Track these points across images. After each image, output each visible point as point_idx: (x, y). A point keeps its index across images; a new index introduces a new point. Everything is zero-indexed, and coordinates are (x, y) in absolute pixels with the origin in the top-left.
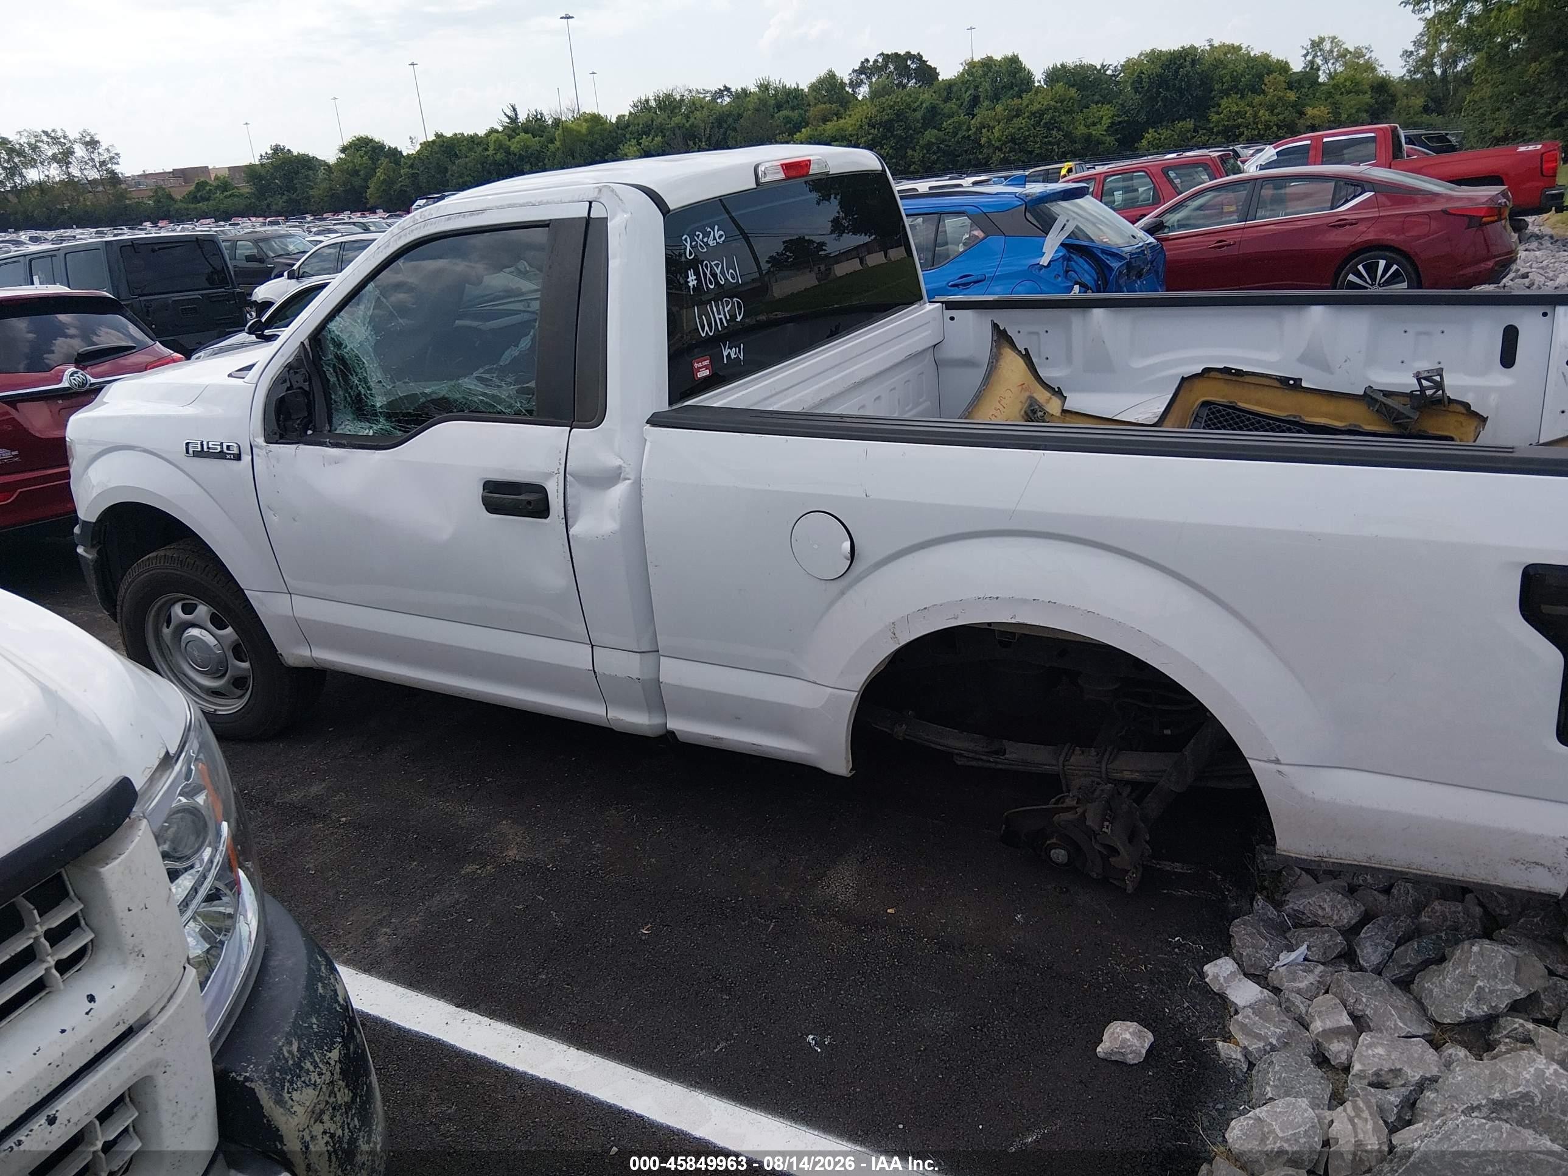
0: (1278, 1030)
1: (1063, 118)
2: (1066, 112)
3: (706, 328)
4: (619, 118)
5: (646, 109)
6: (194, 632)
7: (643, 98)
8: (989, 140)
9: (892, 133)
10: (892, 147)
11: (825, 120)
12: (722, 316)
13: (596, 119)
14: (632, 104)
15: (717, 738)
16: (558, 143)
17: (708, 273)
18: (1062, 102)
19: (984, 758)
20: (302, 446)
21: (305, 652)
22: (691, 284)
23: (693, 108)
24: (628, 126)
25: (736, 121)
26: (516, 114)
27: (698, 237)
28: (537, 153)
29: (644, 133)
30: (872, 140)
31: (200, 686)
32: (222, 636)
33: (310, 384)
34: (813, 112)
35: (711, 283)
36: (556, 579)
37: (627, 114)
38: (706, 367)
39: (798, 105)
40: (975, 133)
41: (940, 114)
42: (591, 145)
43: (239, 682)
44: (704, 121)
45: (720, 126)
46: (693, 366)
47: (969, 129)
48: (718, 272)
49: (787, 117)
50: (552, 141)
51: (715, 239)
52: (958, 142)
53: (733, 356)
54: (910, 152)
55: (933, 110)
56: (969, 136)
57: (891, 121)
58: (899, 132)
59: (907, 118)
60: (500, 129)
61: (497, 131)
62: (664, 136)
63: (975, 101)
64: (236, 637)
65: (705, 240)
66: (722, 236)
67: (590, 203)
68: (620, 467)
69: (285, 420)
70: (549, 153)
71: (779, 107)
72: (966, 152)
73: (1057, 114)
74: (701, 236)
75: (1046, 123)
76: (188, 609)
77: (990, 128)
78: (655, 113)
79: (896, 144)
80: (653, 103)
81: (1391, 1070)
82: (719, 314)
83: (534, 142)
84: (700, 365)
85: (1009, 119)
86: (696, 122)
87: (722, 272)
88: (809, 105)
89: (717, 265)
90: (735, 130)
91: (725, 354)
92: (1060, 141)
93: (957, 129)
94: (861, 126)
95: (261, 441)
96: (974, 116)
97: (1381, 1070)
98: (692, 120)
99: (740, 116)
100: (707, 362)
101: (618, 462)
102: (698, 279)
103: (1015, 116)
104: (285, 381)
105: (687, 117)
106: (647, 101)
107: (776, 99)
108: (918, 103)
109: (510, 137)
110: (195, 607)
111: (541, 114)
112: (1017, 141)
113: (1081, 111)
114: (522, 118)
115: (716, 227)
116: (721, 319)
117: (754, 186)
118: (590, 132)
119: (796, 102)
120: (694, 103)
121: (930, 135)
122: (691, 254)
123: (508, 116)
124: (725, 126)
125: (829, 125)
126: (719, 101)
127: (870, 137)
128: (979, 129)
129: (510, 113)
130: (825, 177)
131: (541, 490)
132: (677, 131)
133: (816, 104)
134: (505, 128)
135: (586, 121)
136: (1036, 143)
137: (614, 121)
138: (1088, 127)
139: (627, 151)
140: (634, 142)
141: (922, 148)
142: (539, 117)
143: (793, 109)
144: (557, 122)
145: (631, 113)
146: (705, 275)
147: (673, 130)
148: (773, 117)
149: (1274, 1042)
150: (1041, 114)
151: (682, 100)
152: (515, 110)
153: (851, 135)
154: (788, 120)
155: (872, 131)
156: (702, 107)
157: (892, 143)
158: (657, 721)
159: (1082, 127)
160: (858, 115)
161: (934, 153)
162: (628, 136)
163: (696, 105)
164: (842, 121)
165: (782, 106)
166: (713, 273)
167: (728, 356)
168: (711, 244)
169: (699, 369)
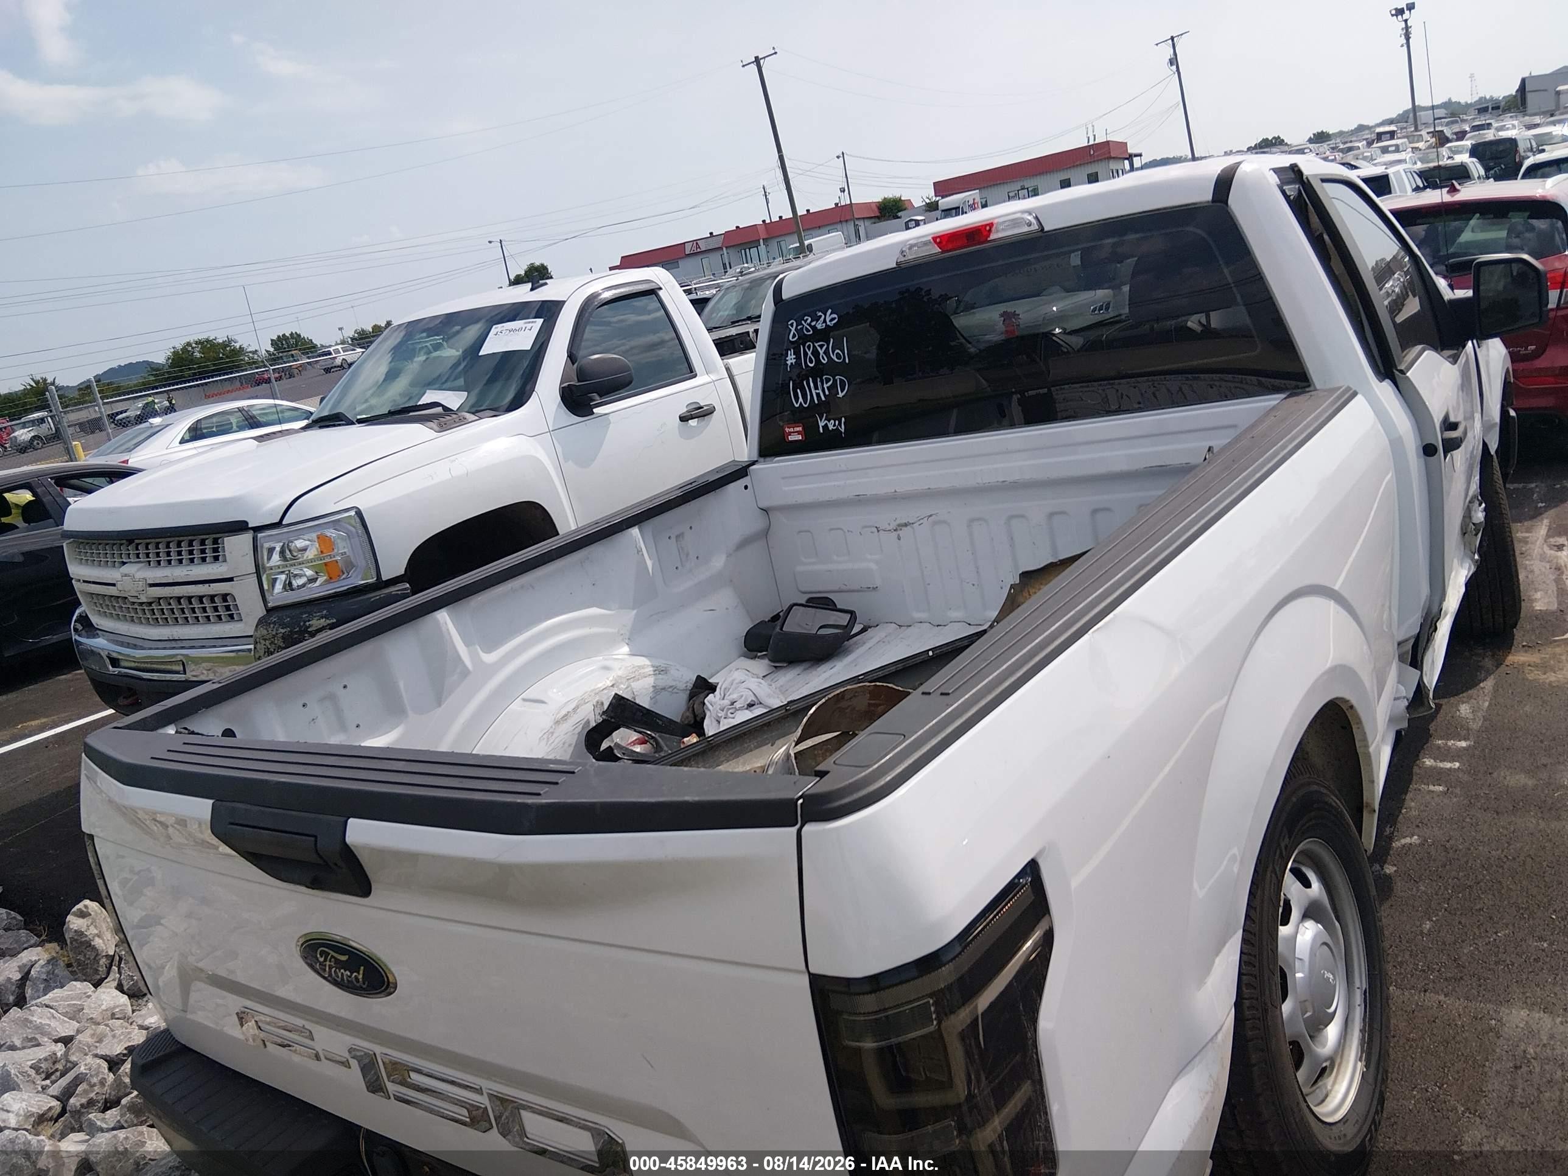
3: (801, 400)
12: (820, 391)
17: (809, 353)
22: (789, 363)
27: (805, 321)
35: (811, 362)
38: (799, 433)
46: (784, 430)
48: (821, 352)
51: (825, 321)
53: (831, 427)
65: (813, 324)
66: (833, 319)
74: (809, 321)
82: (816, 388)
84: (792, 430)
87: (826, 352)
89: (821, 346)
91: (821, 424)
100: (799, 429)
102: (798, 358)
115: (830, 311)
116: (818, 395)
122: (794, 337)
146: (806, 354)
166: (816, 353)
167: (826, 427)
168: (819, 327)
169: (790, 434)
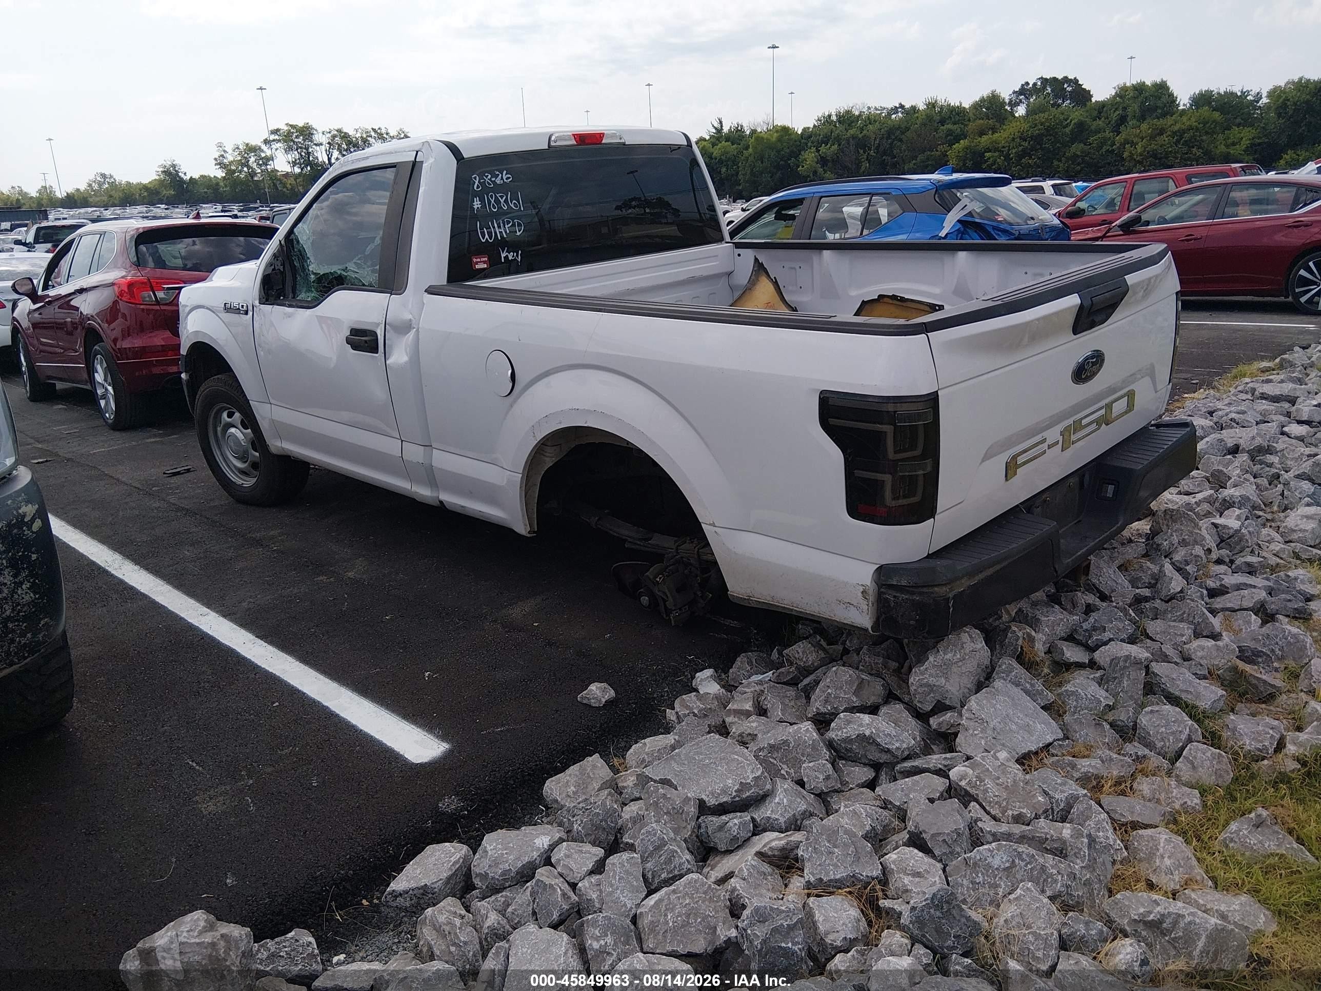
0: (701, 706)
1: (1204, 138)
2: (1207, 133)
3: (487, 236)
4: (804, 130)
5: (828, 122)
6: (233, 430)
7: (827, 114)
8: (1131, 155)
9: (1041, 145)
10: (1039, 158)
11: (982, 133)
12: (502, 230)
13: (785, 130)
14: (817, 118)
15: (462, 507)
16: (750, 150)
17: (493, 201)
18: (1205, 123)
19: (639, 542)
20: (275, 306)
21: (278, 444)
22: (475, 207)
23: (868, 122)
24: (810, 137)
25: (903, 133)
26: (722, 126)
27: (487, 177)
28: (733, 157)
29: (823, 142)
30: (1022, 151)
31: (235, 466)
32: (246, 433)
33: (284, 268)
34: (972, 126)
35: (494, 208)
36: (379, 393)
37: (812, 126)
38: (484, 262)
39: (959, 120)
40: (1119, 148)
41: (1087, 130)
42: (778, 151)
43: (255, 465)
44: (874, 133)
45: (888, 138)
46: (471, 260)
47: (1113, 144)
48: (502, 201)
49: (949, 130)
50: (747, 148)
51: (502, 179)
52: (1102, 155)
53: (510, 258)
54: (1056, 163)
55: (1081, 125)
56: (1113, 150)
57: (1040, 136)
58: (1047, 146)
59: (1057, 133)
60: (707, 138)
61: (705, 140)
62: (839, 145)
63: (1123, 120)
64: (252, 435)
65: (493, 179)
66: (509, 178)
67: (417, 152)
68: (410, 320)
69: (268, 290)
70: (742, 158)
71: (942, 122)
72: (1109, 164)
73: (1198, 134)
74: (489, 177)
75: (1186, 141)
76: (230, 415)
77: (1133, 144)
78: (835, 126)
79: (1044, 155)
80: (834, 118)
81: (750, 734)
82: (499, 227)
83: (733, 149)
84: (479, 260)
85: (1153, 137)
86: (868, 133)
87: (506, 202)
88: (969, 120)
89: (502, 197)
90: (901, 140)
91: (503, 255)
92: (1199, 157)
93: (1103, 142)
94: (1013, 139)
95: (257, 303)
96: (1119, 133)
97: (743, 733)
98: (865, 132)
99: (908, 129)
100: (486, 259)
101: (410, 317)
102: (483, 204)
103: (1158, 134)
104: (272, 265)
105: (862, 129)
106: (830, 116)
107: (940, 115)
108: (1068, 121)
109: (714, 145)
110: (234, 413)
111: (742, 126)
112: (1159, 156)
113: (1223, 133)
114: (726, 129)
115: (505, 172)
116: (501, 232)
117: (547, 148)
118: (779, 140)
119: (957, 118)
120: (869, 118)
121: (1077, 148)
122: (478, 187)
123: (715, 127)
124: (893, 137)
125: (985, 138)
126: (893, 116)
127: (1020, 148)
128: (1123, 145)
129: (716, 125)
130: (622, 146)
131: (374, 334)
132: (851, 139)
133: (975, 120)
134: (711, 137)
135: (777, 131)
136: (1177, 158)
137: (799, 132)
138: (1227, 146)
139: (806, 156)
140: (814, 149)
141: (1068, 159)
142: (739, 128)
143: (955, 124)
144: (754, 132)
145: (815, 126)
146: (489, 202)
147: (848, 140)
148: (936, 130)
149: (696, 712)
150: (1182, 133)
151: (860, 115)
152: (721, 123)
153: (1004, 147)
154: (950, 133)
155: (1023, 143)
156: (875, 121)
157: (1040, 153)
158: (435, 495)
159: (1223, 147)
160: (1011, 130)
161: (1079, 164)
162: (809, 144)
163: (870, 119)
164: (997, 135)
165: (945, 122)
166: (497, 201)
167: (506, 257)
168: (498, 182)
169: (477, 263)
